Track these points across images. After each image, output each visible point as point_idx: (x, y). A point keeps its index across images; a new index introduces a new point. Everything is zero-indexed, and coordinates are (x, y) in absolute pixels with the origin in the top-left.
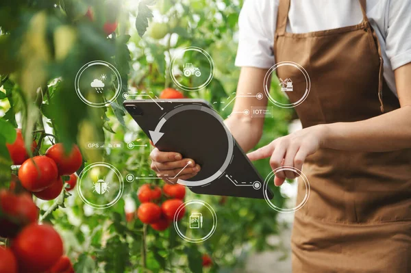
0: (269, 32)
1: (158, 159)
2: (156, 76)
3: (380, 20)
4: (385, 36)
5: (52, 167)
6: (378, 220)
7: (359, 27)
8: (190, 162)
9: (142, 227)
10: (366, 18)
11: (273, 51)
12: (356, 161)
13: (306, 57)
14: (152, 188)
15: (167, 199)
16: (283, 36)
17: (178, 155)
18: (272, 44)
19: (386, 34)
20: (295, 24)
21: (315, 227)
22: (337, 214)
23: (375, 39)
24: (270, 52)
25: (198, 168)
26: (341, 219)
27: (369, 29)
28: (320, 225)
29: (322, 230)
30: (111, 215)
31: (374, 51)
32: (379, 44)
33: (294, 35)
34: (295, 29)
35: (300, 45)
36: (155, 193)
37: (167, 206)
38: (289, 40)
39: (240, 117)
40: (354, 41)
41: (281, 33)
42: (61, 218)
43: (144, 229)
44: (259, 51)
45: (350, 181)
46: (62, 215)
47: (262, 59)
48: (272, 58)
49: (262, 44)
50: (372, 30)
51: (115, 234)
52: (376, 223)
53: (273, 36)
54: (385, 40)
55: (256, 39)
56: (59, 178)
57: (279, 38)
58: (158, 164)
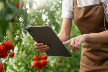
0: (71, 7)
1: (37, 45)
2: (38, 22)
3: (104, 2)
4: (106, 7)
5: (4, 48)
6: (106, 65)
7: (98, 5)
8: (46, 46)
9: (34, 68)
10: (100, 2)
11: (73, 13)
12: (98, 46)
13: (82, 14)
14: (37, 56)
15: (42, 59)
16: (75, 8)
17: (42, 44)
18: (72, 11)
19: (106, 6)
20: (79, 4)
21: (86, 67)
22: (93, 63)
23: (103, 8)
24: (72, 13)
25: (48, 48)
26: (94, 65)
27: (101, 5)
28: (88, 67)
29: (89, 68)
30: (25, 65)
31: (103, 12)
32: (104, 10)
33: (78, 8)
34: (79, 6)
35: (80, 11)
36: (38, 58)
37: (41, 61)
38: (77, 9)
39: (62, 33)
40: (97, 9)
41: (75, 7)
42: (11, 67)
43: (35, 69)
44: (68, 13)
45: (97, 53)
46: (11, 66)
47: (69, 15)
48: (72, 15)
49: (69, 11)
50: (102, 5)
51: (26, 70)
52: (105, 66)
53: (72, 8)
54: (106, 8)
55: (67, 9)
56: (6, 51)
57: (74, 9)
58: (37, 47)
